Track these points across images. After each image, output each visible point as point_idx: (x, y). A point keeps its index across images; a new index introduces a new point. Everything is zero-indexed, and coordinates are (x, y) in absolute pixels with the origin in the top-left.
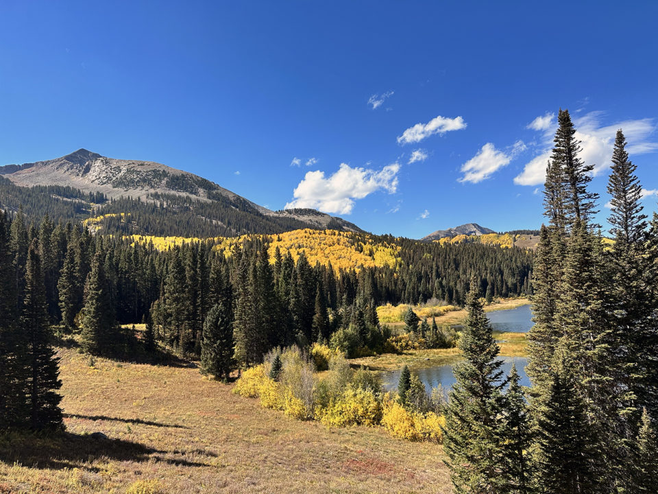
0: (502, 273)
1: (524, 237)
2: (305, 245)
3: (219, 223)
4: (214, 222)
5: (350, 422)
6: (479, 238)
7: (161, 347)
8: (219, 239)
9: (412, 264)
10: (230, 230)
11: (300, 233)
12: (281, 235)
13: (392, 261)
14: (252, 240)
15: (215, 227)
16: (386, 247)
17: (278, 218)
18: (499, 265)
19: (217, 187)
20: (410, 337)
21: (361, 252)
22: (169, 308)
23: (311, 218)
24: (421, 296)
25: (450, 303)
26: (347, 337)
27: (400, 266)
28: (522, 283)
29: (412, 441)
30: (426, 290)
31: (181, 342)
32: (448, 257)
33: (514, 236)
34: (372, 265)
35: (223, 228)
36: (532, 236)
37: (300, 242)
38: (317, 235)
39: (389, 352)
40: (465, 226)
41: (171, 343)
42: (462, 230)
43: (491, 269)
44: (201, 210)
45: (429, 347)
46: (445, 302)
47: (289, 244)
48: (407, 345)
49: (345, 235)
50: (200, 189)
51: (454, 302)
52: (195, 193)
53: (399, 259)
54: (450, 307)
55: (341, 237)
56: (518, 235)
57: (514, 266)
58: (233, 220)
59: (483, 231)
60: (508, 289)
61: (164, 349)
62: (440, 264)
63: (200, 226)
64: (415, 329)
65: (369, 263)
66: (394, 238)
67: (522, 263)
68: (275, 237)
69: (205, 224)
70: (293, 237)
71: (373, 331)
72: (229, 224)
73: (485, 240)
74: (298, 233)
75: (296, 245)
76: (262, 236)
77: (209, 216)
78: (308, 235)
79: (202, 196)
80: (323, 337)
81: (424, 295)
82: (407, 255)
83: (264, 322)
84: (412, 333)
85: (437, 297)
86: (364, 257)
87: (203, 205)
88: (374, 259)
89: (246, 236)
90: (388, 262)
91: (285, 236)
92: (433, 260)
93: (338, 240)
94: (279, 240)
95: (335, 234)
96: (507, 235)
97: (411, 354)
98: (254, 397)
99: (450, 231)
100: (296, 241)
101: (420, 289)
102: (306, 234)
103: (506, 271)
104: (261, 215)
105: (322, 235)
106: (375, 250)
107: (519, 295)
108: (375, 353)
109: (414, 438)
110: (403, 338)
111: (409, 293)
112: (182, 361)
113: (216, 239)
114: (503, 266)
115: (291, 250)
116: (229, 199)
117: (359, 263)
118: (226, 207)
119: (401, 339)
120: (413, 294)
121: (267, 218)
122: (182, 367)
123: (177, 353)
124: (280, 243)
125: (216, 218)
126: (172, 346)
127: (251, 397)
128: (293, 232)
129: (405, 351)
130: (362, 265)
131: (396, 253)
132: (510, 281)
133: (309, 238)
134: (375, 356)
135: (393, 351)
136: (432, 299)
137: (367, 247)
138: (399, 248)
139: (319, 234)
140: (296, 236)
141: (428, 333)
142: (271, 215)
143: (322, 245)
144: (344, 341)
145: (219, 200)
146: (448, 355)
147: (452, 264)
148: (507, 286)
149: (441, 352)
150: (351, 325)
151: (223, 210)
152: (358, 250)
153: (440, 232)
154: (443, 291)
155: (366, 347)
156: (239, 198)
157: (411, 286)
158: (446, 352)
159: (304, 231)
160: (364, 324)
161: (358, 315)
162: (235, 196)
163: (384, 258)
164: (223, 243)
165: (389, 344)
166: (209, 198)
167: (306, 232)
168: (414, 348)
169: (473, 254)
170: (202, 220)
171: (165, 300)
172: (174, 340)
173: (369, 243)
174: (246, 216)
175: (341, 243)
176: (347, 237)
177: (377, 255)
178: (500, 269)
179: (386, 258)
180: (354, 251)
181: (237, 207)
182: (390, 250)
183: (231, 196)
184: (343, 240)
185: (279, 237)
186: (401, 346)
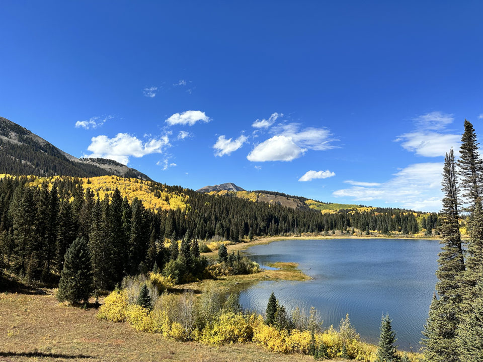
0: (256, 219)
1: (264, 195)
2: (112, 188)
3: (28, 163)
4: (23, 162)
5: (227, 340)
6: (235, 194)
7: (6, 275)
8: (32, 177)
9: (197, 209)
10: (38, 170)
11: (109, 179)
12: (90, 179)
13: (183, 206)
14: (64, 180)
15: (24, 166)
16: (178, 195)
17: (83, 164)
18: (255, 213)
19: (28, 133)
20: (222, 265)
21: (159, 197)
22: (16, 239)
23: (110, 167)
24: (207, 234)
25: (228, 239)
26: (178, 267)
27: (189, 210)
28: (268, 227)
29: (285, 353)
30: (211, 229)
31: (28, 270)
32: (221, 206)
33: (258, 194)
34: (168, 208)
35: (31, 167)
36: (269, 195)
37: (108, 186)
38: (123, 181)
39: (207, 278)
40: (226, 184)
41: (17, 271)
42: (224, 187)
43: (250, 216)
44: (11, 151)
45: (235, 274)
46: (224, 239)
47: (97, 187)
48: (220, 273)
49: (146, 183)
50: (11, 133)
51: (230, 239)
52: (6, 136)
53: (188, 205)
54: (228, 242)
55: (143, 184)
56: (260, 194)
57: (264, 214)
58: (42, 163)
59: (238, 189)
60: (261, 231)
61: (9, 277)
62: (217, 210)
63: (9, 164)
64: (226, 259)
65: (166, 207)
66: (182, 189)
67: (268, 213)
68: (85, 180)
69: (14, 163)
70: (102, 181)
71: (196, 262)
72: (38, 165)
73: (239, 195)
74: (106, 179)
75: (104, 188)
76: (73, 178)
77: (19, 157)
78: (114, 180)
79: (13, 139)
80: (158, 267)
81: (209, 233)
82: (194, 202)
83: (112, 254)
84: (223, 263)
85: (219, 234)
86: (161, 201)
87: (13, 147)
88: (169, 204)
89: (59, 177)
90: (180, 207)
91: (94, 179)
92: (212, 207)
93: (141, 187)
94: (89, 182)
95: (138, 182)
96: (253, 193)
97: (223, 279)
98: (121, 321)
99: (216, 186)
100: (104, 185)
101: (206, 228)
102: (113, 180)
103: (259, 218)
104: (68, 160)
105: (127, 182)
106: (170, 197)
107: (267, 235)
108: (198, 279)
109: (287, 352)
110: (217, 267)
111: (199, 231)
112: (29, 288)
113: (29, 177)
114: (257, 214)
115: (99, 192)
116: (39, 144)
117: (158, 206)
118: (36, 150)
119: (215, 268)
120: (202, 232)
121: (73, 163)
122: (32, 294)
123: (24, 280)
124: (90, 186)
125: (25, 159)
126: (18, 273)
127: (119, 321)
128: (101, 177)
129: (219, 277)
130: (160, 208)
131: (185, 200)
132: (262, 225)
133: (116, 183)
134: (198, 281)
135: (210, 277)
136: (216, 236)
137: (164, 194)
138: (188, 197)
139: (125, 181)
140: (104, 181)
141: (235, 263)
142: (76, 161)
143: (127, 190)
144: (175, 270)
145: (29, 143)
146: (250, 279)
147: (225, 211)
148: (260, 228)
149: (244, 277)
150: (179, 256)
151: (32, 153)
152: (157, 196)
153: (209, 187)
154: (223, 230)
155: (191, 274)
156: (48, 144)
157: (200, 226)
158: (248, 277)
159: (111, 177)
160: (189, 256)
161: (186, 249)
162: (45, 141)
163: (176, 203)
164: (36, 181)
165: (207, 272)
166: (20, 141)
167: (113, 178)
168: (225, 274)
169: (238, 205)
170: (12, 159)
171: (12, 231)
172: (20, 268)
173: (165, 191)
174: (54, 159)
175: (143, 189)
176: (148, 185)
177: (171, 201)
178: (255, 216)
179: (178, 203)
180: (154, 196)
181: (46, 151)
182: (181, 197)
183: (41, 142)
184: (144, 187)
185: (89, 180)
186: (216, 273)
